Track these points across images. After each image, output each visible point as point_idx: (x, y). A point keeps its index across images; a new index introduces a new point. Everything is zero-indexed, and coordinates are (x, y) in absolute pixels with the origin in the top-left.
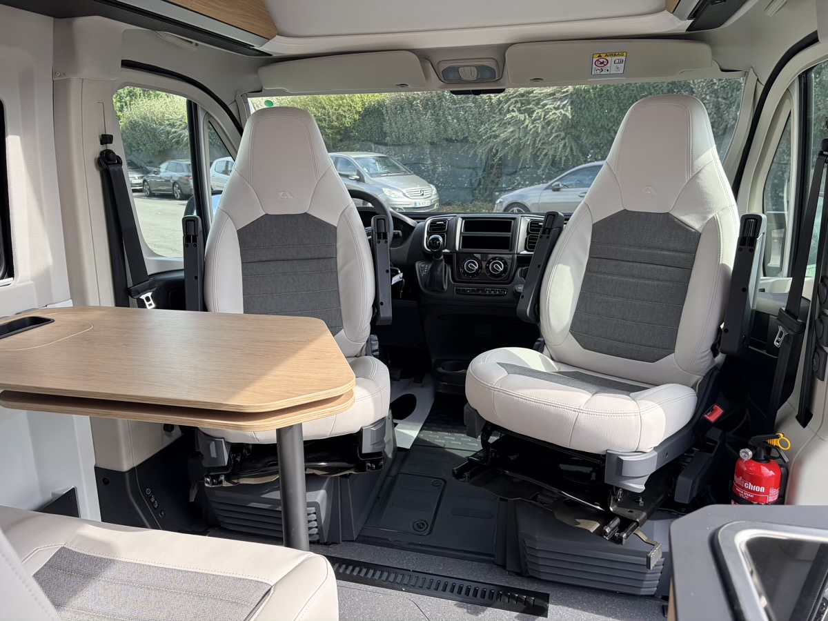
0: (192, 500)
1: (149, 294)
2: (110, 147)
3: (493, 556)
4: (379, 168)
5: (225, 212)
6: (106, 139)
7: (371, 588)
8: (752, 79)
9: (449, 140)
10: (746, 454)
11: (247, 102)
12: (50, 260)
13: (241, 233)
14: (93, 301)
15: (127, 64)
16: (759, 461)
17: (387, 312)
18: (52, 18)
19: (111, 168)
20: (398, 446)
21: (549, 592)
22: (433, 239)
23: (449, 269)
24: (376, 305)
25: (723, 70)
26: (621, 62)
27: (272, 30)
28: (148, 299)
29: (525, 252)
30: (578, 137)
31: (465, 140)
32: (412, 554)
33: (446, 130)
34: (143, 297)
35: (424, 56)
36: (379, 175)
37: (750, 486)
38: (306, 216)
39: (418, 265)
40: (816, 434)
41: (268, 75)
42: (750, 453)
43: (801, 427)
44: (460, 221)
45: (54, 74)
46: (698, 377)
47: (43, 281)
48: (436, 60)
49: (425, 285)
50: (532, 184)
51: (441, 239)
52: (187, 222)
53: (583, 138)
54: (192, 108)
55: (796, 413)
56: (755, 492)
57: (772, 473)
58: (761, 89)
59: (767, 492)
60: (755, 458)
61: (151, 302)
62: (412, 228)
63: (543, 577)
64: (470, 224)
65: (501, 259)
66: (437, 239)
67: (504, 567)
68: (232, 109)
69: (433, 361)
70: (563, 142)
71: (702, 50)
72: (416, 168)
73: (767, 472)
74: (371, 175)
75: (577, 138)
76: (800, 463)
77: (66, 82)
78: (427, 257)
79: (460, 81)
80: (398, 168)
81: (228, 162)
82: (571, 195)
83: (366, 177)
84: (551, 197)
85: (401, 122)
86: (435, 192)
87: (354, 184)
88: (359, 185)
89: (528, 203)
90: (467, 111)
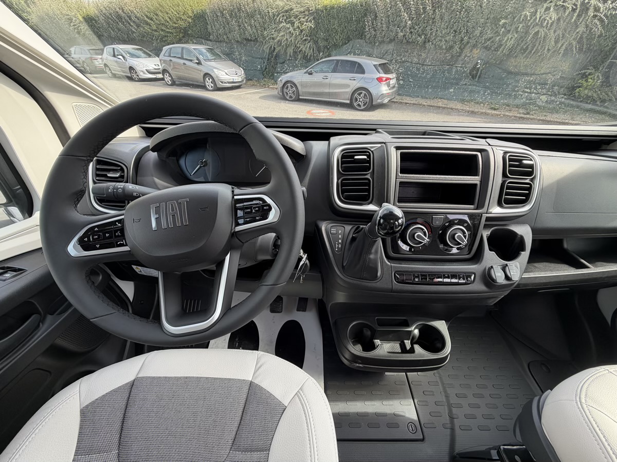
4: (209, 55)
9: (247, 40)
29: (499, 209)
30: (317, 41)
31: (256, 40)
33: (245, 34)
36: (209, 60)
39: (326, 229)
44: (393, 151)
50: (293, 70)
65: (462, 223)
72: (229, 56)
74: (205, 60)
80: (221, 57)
81: (114, 49)
82: (317, 77)
83: (203, 62)
84: (307, 78)
85: (218, 26)
86: (243, 72)
87: (196, 66)
88: (199, 67)
89: (296, 81)
90: (255, 21)
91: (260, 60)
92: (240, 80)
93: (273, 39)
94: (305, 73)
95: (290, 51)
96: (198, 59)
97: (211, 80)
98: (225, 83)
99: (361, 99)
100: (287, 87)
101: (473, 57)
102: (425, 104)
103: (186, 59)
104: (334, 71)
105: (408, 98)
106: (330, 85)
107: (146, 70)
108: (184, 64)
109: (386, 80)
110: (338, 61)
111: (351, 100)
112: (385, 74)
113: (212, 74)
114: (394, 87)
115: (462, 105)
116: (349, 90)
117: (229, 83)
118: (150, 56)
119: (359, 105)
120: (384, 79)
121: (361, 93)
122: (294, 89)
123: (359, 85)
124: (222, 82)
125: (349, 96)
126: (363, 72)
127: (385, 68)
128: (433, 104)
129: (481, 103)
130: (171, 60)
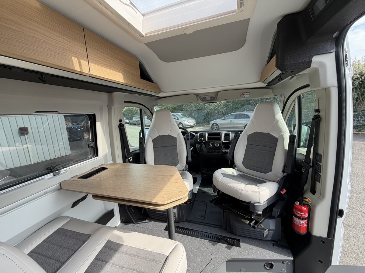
0: (142, 212)
1: (131, 158)
2: (121, 122)
3: (223, 226)
4: (182, 116)
5: (149, 135)
6: (120, 121)
7: (190, 237)
8: (283, 97)
9: (198, 109)
10: (297, 203)
11: (154, 108)
12: (107, 151)
13: (153, 140)
14: (117, 162)
15: (125, 102)
16: (302, 205)
17: (190, 159)
18: (107, 93)
19: (122, 127)
20: (194, 192)
21: (240, 239)
22: (201, 139)
23: (205, 146)
24: (187, 157)
25: (275, 95)
26: (248, 94)
27: (160, 91)
28: (131, 159)
29: (224, 141)
30: (228, 107)
31: (202, 109)
32: (200, 226)
34: (129, 159)
35: (197, 95)
36: (182, 118)
37: (299, 213)
38: (169, 135)
39: (197, 145)
40: (319, 198)
41: (159, 102)
42: (299, 203)
43: (313, 195)
44: (207, 133)
45: (108, 106)
46: (279, 179)
47: (105, 157)
48: (200, 96)
49: (199, 151)
50: (218, 119)
51: (203, 139)
52: (140, 139)
53: (230, 107)
54: (141, 110)
55: (310, 190)
56: (301, 214)
57: (305, 209)
58: (286, 100)
59: (305, 215)
60: (300, 204)
61: (132, 159)
62: (195, 135)
63: (238, 234)
64: (209, 134)
65: (218, 143)
66: (202, 139)
67: (226, 230)
68: (150, 109)
69: (201, 169)
70: (224, 109)
71: (270, 91)
72: (190, 116)
73: (304, 208)
74: (180, 118)
76: (315, 206)
77: (111, 108)
78: (199, 143)
79: (206, 101)
80: (186, 116)
82: (228, 121)
84: (223, 122)
86: (195, 121)
87: (176, 120)
88: (178, 121)
89: (218, 123)
91: (203, 116)
92: (194, 124)
93: (209, 108)
94: (222, 120)
95: (216, 112)
96: (177, 118)
100: (214, 126)
104: (235, 118)
106: (233, 124)
110: (237, 114)
113: (182, 123)
116: (243, 125)
117: (189, 125)
122: (217, 126)
124: (186, 125)
125: (243, 127)
126: (249, 117)
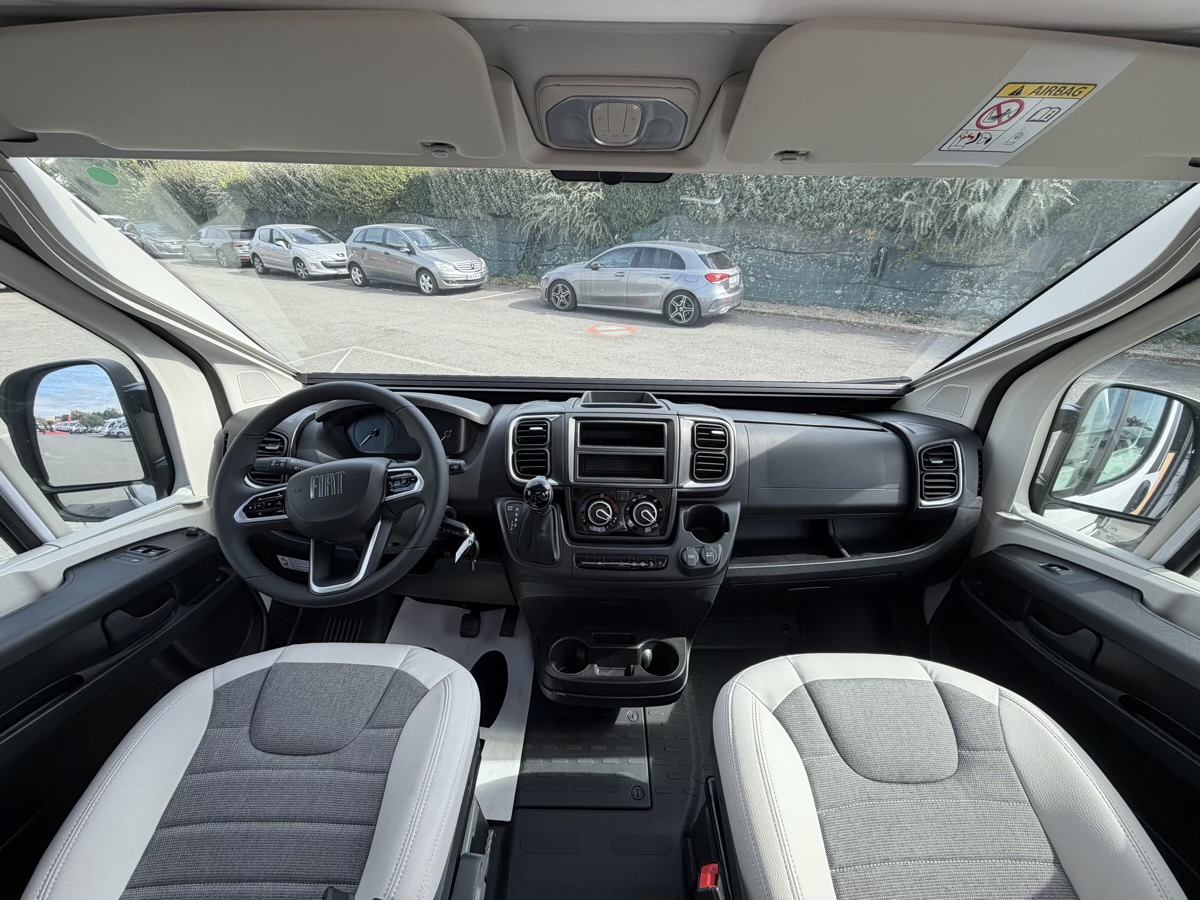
4: (430, 240)
9: (494, 216)
20: (487, 818)
23: (560, 519)
29: (691, 484)
31: (508, 215)
33: (490, 207)
36: (428, 247)
39: (502, 508)
44: (572, 423)
48: (528, 74)
49: (518, 553)
50: (569, 261)
62: (482, 434)
65: (651, 498)
66: (541, 486)
70: (595, 223)
72: (463, 240)
74: (421, 247)
75: (607, 220)
78: (517, 491)
79: (588, 148)
80: (448, 242)
81: (272, 230)
82: (608, 274)
83: (417, 250)
84: (593, 276)
85: (446, 196)
86: (484, 265)
87: (406, 257)
88: (411, 258)
89: (571, 281)
90: (507, 189)
91: (514, 245)
92: (478, 276)
93: (536, 215)
94: (586, 267)
95: (565, 232)
96: (409, 246)
97: (429, 278)
98: (453, 282)
99: (681, 308)
100: (557, 290)
101: (867, 241)
102: (793, 313)
103: (391, 247)
104: (636, 264)
105: (765, 304)
106: (628, 286)
107: (322, 263)
108: (387, 253)
109: (721, 278)
110: (641, 249)
111: (665, 309)
112: (720, 268)
113: (432, 269)
114: (737, 288)
115: (856, 315)
116: (660, 295)
117: (458, 282)
118: (330, 241)
119: (678, 317)
120: (718, 277)
121: (681, 299)
122: (568, 292)
123: (676, 286)
124: (447, 282)
125: (660, 302)
126: (682, 266)
127: (720, 260)
128: (807, 315)
129: (890, 312)
130: (365, 249)
